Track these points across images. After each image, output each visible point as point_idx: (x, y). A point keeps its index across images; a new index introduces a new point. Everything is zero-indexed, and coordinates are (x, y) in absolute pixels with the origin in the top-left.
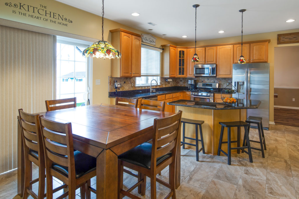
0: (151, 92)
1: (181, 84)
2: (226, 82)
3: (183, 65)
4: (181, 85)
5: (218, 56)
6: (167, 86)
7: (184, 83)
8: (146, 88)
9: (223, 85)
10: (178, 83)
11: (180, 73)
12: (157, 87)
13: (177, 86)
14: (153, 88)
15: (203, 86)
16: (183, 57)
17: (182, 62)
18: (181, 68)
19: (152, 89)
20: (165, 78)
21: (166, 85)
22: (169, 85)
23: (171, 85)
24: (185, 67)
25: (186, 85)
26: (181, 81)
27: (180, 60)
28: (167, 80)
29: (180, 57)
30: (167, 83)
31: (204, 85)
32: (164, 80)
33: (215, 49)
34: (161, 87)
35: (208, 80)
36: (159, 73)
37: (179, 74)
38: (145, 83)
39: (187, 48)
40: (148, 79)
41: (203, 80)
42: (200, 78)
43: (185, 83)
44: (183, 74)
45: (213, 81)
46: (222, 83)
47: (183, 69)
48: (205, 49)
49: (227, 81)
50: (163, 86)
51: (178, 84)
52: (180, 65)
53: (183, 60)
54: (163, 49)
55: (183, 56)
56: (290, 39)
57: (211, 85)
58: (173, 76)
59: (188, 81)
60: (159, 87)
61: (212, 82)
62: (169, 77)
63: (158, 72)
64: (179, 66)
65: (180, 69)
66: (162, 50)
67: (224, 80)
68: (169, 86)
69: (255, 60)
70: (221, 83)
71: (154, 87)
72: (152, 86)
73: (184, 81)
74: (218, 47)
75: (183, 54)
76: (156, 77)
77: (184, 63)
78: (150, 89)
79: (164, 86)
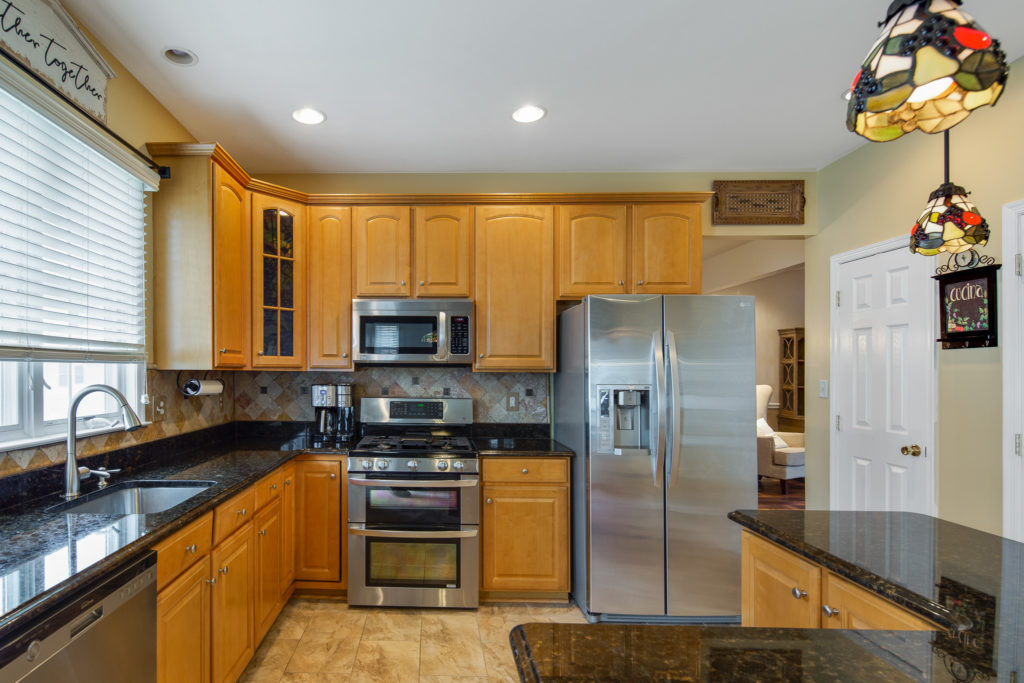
0: (72, 492)
1: (266, 408)
2: (504, 391)
3: (288, 300)
4: (263, 414)
5: (479, 258)
6: (188, 427)
7: (284, 399)
8: (24, 464)
9: (487, 409)
10: (247, 401)
11: (270, 348)
12: (124, 445)
13: (239, 417)
14: (88, 453)
15: (391, 417)
16: (284, 251)
17: (278, 279)
18: (276, 311)
19: (80, 462)
20: (180, 373)
21: (180, 419)
22: (201, 417)
23: (212, 415)
24: (297, 308)
25: (295, 413)
26: (264, 390)
27: (270, 266)
28: (196, 388)
29: (269, 247)
30: (185, 407)
31: (395, 409)
32: (168, 390)
33: (465, 221)
34: (153, 437)
35: (416, 381)
36: (135, 340)
37: (266, 352)
38: (14, 420)
39: (305, 202)
40: (39, 384)
41: (386, 384)
42: (375, 374)
43: (290, 401)
44: (288, 350)
45: (441, 390)
46: (486, 398)
47: (288, 317)
48: (412, 214)
49: (508, 388)
50: (164, 426)
51: (247, 410)
52: (269, 298)
53: (288, 266)
54: (163, 172)
55: (285, 243)
56: (756, 205)
57: (435, 410)
58: (232, 360)
59: (307, 391)
60: (134, 442)
61: (436, 392)
62: (209, 367)
63: (131, 332)
64: (266, 303)
65: (269, 319)
66: (158, 177)
67: (495, 382)
68: (198, 422)
69: (648, 283)
70: (479, 395)
71: (101, 448)
72: (77, 440)
73: (279, 391)
74: (480, 209)
75: (288, 234)
76: (114, 367)
77: (290, 284)
78: (63, 466)
79: (170, 430)
